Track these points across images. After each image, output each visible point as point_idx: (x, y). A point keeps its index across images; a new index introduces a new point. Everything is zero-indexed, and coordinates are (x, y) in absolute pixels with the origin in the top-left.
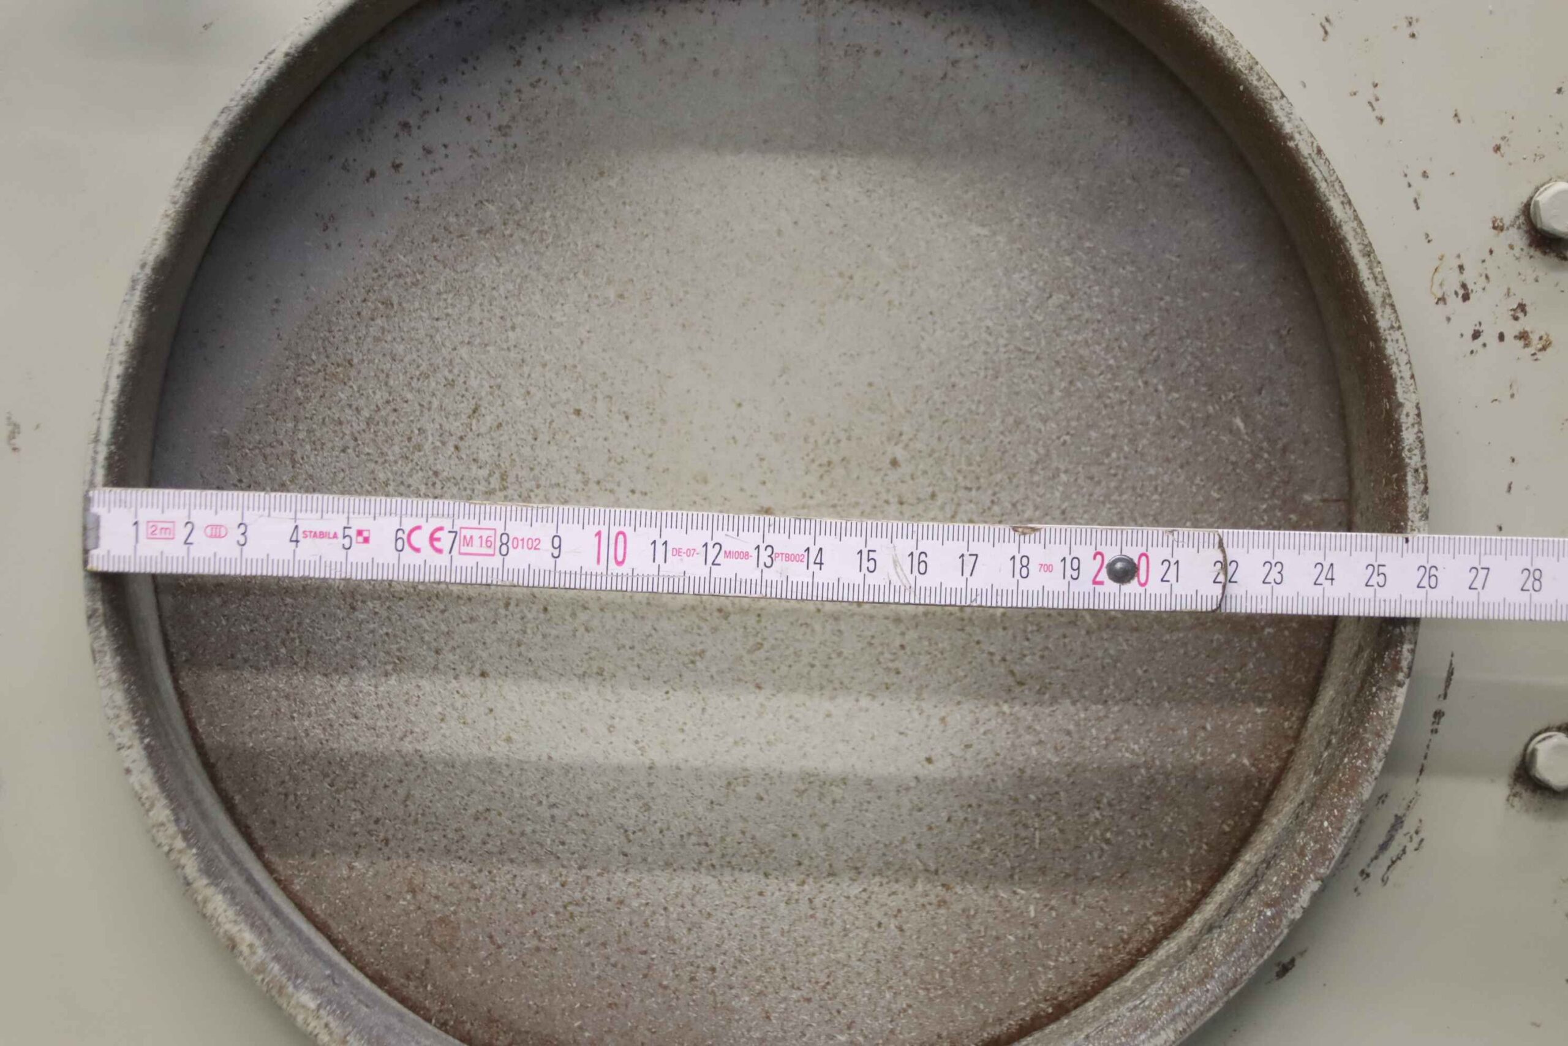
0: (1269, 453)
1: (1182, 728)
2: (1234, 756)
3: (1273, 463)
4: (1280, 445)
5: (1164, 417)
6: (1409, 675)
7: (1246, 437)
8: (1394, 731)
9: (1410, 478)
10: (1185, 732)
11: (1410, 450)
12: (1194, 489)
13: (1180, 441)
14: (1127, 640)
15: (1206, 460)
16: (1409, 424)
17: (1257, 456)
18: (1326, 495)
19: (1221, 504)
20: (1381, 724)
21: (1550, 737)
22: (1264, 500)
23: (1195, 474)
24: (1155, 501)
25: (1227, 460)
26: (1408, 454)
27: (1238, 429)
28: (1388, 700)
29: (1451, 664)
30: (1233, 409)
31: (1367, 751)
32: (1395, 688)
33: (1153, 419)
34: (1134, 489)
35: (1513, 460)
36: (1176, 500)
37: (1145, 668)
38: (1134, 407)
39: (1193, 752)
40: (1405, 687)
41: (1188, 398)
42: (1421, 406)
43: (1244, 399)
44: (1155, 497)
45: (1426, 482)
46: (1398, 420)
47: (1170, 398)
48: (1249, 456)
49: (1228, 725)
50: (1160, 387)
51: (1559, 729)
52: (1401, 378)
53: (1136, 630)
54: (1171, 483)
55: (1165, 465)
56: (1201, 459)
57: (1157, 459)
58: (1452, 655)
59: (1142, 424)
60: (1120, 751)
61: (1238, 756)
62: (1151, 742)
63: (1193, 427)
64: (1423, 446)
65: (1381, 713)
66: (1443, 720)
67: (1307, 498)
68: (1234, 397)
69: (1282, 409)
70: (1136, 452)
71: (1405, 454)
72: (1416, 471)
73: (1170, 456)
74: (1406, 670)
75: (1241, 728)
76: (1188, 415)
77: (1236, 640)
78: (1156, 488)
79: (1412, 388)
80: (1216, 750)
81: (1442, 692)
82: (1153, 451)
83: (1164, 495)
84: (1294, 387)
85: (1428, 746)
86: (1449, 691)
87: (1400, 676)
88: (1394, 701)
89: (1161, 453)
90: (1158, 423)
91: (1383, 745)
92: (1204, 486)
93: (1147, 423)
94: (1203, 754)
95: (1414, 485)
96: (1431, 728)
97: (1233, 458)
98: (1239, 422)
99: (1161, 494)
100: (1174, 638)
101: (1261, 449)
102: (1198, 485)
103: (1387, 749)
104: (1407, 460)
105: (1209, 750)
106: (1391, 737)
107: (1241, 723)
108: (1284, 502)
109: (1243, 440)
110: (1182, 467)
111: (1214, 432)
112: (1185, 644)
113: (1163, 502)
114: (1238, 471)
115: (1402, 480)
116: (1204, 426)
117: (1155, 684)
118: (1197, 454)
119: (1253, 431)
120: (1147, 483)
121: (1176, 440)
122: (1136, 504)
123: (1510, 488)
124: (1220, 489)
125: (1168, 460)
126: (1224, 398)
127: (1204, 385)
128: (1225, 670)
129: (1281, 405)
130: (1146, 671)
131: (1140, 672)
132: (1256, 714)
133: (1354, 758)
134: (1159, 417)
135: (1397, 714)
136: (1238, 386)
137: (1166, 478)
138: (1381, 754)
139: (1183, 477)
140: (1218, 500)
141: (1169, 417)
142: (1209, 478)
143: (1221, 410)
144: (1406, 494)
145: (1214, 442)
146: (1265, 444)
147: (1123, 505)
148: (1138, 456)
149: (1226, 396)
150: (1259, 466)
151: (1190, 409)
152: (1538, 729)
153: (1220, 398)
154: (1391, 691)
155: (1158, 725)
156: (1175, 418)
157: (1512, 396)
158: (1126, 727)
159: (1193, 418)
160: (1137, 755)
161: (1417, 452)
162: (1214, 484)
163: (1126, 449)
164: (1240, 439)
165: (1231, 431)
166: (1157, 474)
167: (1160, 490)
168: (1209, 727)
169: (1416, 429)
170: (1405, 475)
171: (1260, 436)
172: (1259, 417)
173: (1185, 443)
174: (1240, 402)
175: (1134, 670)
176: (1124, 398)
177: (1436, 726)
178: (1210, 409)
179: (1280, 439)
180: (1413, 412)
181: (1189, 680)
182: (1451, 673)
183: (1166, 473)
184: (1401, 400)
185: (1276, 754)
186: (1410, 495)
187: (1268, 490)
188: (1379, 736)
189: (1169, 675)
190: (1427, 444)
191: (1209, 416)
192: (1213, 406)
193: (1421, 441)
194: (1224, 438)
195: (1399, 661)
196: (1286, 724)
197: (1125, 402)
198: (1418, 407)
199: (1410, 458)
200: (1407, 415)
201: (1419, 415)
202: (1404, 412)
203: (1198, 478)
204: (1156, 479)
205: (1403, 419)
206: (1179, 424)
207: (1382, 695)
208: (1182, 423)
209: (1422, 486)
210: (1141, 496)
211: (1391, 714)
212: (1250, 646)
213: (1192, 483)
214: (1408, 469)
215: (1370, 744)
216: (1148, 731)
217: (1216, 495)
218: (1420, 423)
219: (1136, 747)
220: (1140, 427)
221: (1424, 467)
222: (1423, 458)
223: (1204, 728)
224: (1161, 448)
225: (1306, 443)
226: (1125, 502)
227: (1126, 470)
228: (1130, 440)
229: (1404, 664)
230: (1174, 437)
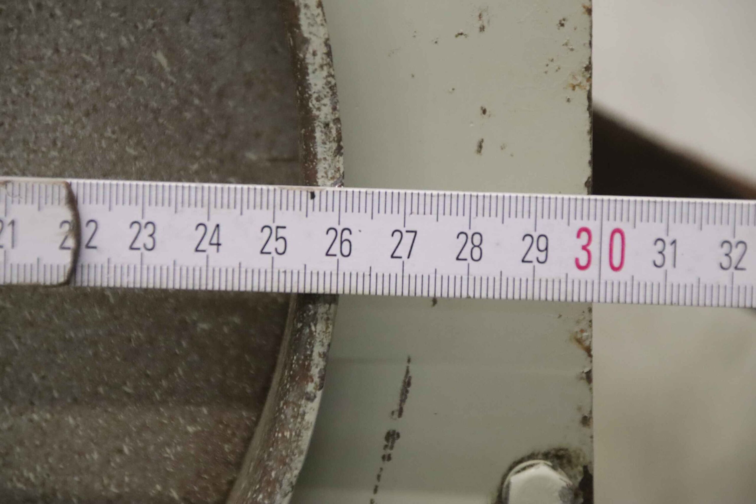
0: (200, 98)
1: (91, 452)
2: (159, 487)
3: (206, 111)
4: (214, 88)
5: (64, 50)
6: (321, 387)
7: (170, 78)
8: (302, 458)
9: (319, 135)
10: (96, 456)
11: (318, 99)
12: (104, 144)
13: (84, 82)
14: (18, 338)
15: (119, 107)
16: (316, 66)
17: (185, 102)
18: (275, 154)
19: (139, 164)
20: (286, 449)
21: (531, 466)
22: (195, 158)
23: (105, 125)
24: (54, 159)
25: (146, 106)
26: (317, 104)
27: (161, 66)
28: (295, 417)
29: (408, 372)
30: (153, 41)
31: (269, 483)
32: (303, 402)
33: (49, 53)
34: (25, 142)
35: (484, 112)
36: (80, 158)
37: (43, 373)
38: (23, 37)
39: (106, 481)
40: (317, 400)
41: (94, 26)
42: (331, 43)
43: (167, 28)
44: (54, 153)
45: (339, 139)
46: (304, 59)
47: (70, 26)
48: (175, 102)
49: (152, 448)
50: (58, 12)
51: (546, 456)
52: (306, 6)
53: (32, 324)
54: (74, 135)
55: (66, 112)
56: (112, 105)
57: (54, 104)
58: (409, 361)
59: (34, 59)
60: (11, 480)
61: (165, 488)
62: (51, 469)
63: (103, 65)
64: (334, 94)
65: (287, 434)
66: (398, 442)
67: (251, 156)
68: (154, 26)
69: (218, 41)
70: (27, 94)
71: (313, 103)
72: (327, 125)
73: (72, 100)
74: (316, 379)
75: (169, 452)
76: (94, 48)
77: (161, 338)
78: (54, 143)
79: (319, 20)
80: (136, 480)
81: (396, 407)
82: (49, 94)
83: (65, 151)
84: (232, 14)
85: (379, 477)
86: (406, 407)
87: (310, 388)
88: (303, 419)
89: (60, 97)
90: (55, 57)
91: (288, 475)
92: (116, 141)
93: (42, 58)
94: (119, 485)
95: (324, 143)
96: (383, 452)
97: (154, 104)
98: (161, 58)
99: (60, 151)
100: (80, 335)
101: (191, 92)
102: (109, 138)
103: (294, 480)
104: (315, 112)
105: (127, 479)
106: (300, 466)
107: (169, 445)
108: (222, 161)
109: (167, 81)
110: (87, 115)
111: (128, 71)
112: (94, 343)
113: (64, 161)
114: (161, 121)
115: (310, 137)
116: (115, 63)
117: (56, 394)
118: (108, 99)
119: (180, 70)
120: (43, 135)
121: (79, 81)
122: (28, 162)
123: (480, 147)
124: (139, 143)
125: (69, 106)
126: (141, 27)
127: (116, 9)
128: (147, 376)
129: (215, 36)
130: (43, 378)
131: (36, 378)
132: (187, 433)
133: (255, 491)
134: (57, 51)
135: (307, 436)
136: (159, 11)
137: (68, 130)
138: (286, 487)
139: (89, 128)
140: (136, 158)
141: (70, 51)
142: (123, 130)
143: (137, 41)
144: (315, 155)
145: (129, 84)
146: (195, 87)
147: (10, 163)
148: (31, 101)
149: (144, 24)
150: (188, 115)
151: (97, 40)
152: (519, 457)
153: (136, 27)
154: (300, 406)
155: (61, 447)
156: (78, 51)
157: (482, 29)
158: (18, 449)
159: (101, 53)
160: (33, 485)
161: (327, 101)
162: (130, 137)
163: (14, 91)
164: (162, 80)
165: (151, 70)
166: (56, 124)
167: (59, 144)
168: (126, 450)
169: (325, 73)
170: (313, 131)
171: (188, 76)
172: (187, 51)
173: (91, 85)
174: (161, 31)
175: (30, 375)
176: (10, 25)
177: (388, 451)
178: (124, 40)
179: (213, 79)
180: (322, 50)
181: (101, 390)
182: (407, 383)
183: (67, 123)
184: (306, 35)
185: (214, 485)
186: (319, 156)
187: (200, 146)
188: (285, 464)
189: (75, 383)
190: (339, 90)
191: (122, 50)
192: (126, 35)
193: (332, 88)
194: (140, 78)
195: (308, 368)
196: (227, 447)
197: (12, 30)
198: (327, 43)
199: (319, 109)
200: (314, 54)
201: (329, 54)
202: (311, 50)
203: (109, 130)
204: (55, 130)
205: (309, 58)
206: (84, 60)
207: (289, 411)
208: (88, 58)
209: (334, 145)
210: (35, 151)
211: (298, 435)
212: (179, 345)
213: (102, 136)
214: (317, 123)
215: (273, 474)
216: (47, 455)
217: (131, 151)
218: (330, 65)
219: (31, 476)
220: (32, 62)
221: (337, 121)
222: (334, 109)
223: (120, 451)
224: (60, 90)
225: (249, 84)
226: (14, 158)
227: (15, 118)
228: (20, 80)
229: (315, 372)
230: (76, 76)
